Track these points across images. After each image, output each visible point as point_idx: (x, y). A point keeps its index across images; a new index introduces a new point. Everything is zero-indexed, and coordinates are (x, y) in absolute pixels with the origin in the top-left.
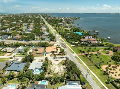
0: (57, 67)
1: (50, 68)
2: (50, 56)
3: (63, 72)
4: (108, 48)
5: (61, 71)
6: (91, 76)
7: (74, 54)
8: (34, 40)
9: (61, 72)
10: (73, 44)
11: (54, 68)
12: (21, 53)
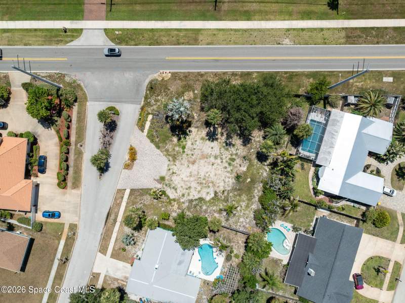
0: (194, 168)
1: (191, 201)
3: (233, 150)
5: (227, 155)
7: (79, 32)
9: (233, 160)
11: (194, 185)
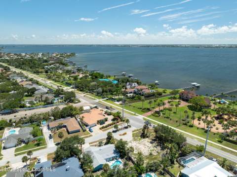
0: (138, 145)
2: (103, 131)
3: (156, 149)
4: (171, 97)
6: (196, 140)
7: (137, 115)
8: (25, 108)
10: (118, 101)
12: (27, 143)
